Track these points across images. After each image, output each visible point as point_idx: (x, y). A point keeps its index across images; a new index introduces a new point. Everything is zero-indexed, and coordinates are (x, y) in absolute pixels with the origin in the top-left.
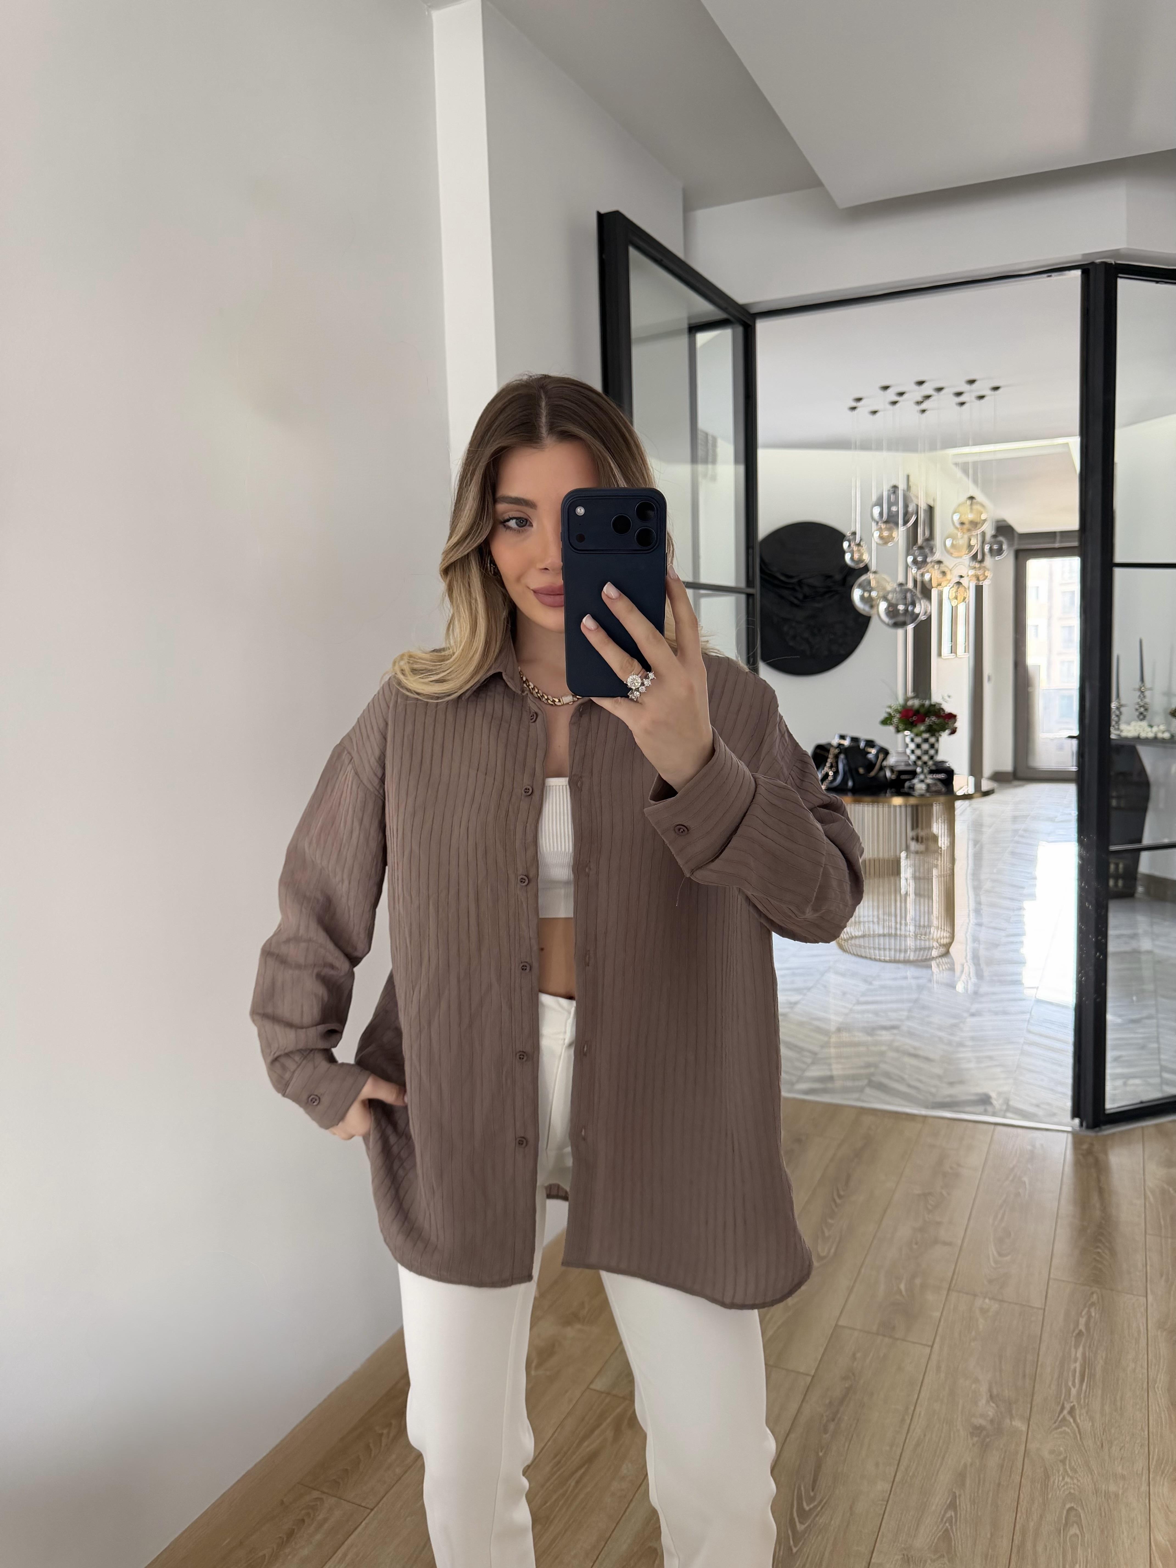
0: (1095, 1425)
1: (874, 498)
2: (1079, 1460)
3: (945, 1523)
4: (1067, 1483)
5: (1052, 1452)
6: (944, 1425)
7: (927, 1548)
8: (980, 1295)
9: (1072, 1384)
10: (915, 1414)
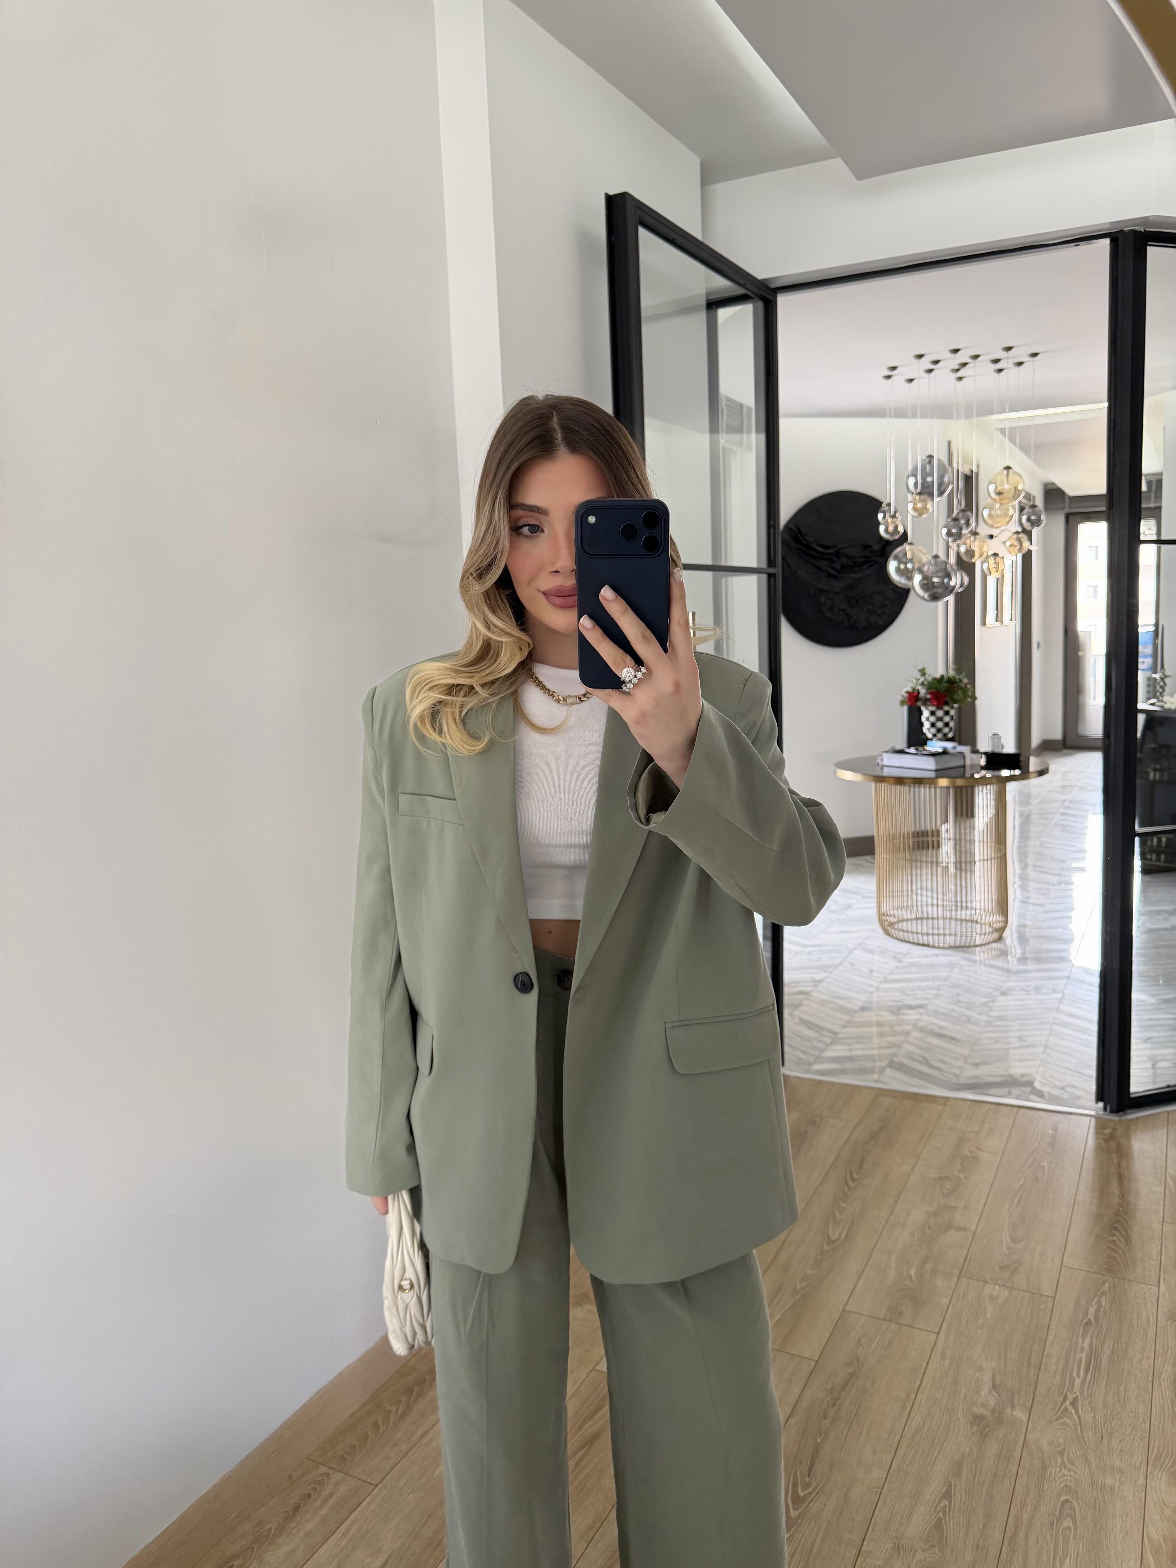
0: (1097, 1416)
1: (910, 468)
2: (1078, 1452)
3: (939, 1512)
4: (1064, 1475)
5: (1051, 1443)
6: (945, 1413)
7: (918, 1537)
8: (990, 1281)
9: (1077, 1375)
10: (916, 1402)
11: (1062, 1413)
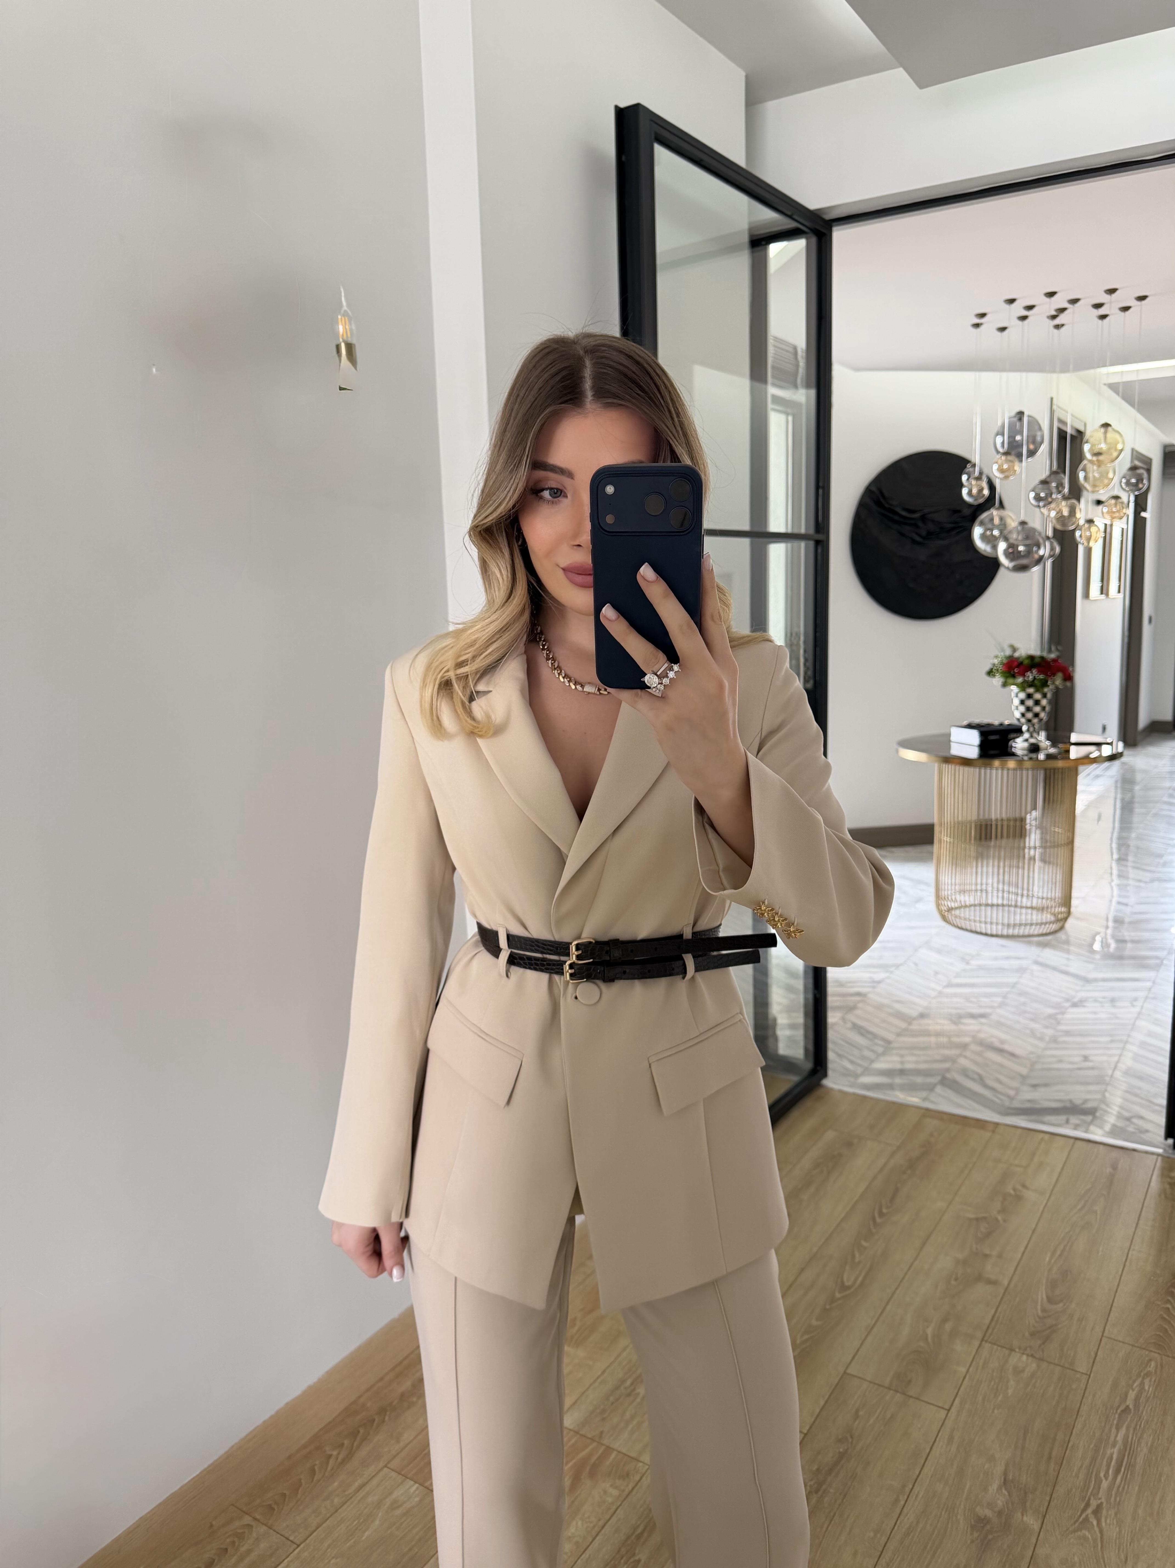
0: (1123, 1532)
5: (1063, 1562)
8: (1017, 1350)
9: (1105, 1476)
10: (911, 1494)
11: (1081, 1523)
